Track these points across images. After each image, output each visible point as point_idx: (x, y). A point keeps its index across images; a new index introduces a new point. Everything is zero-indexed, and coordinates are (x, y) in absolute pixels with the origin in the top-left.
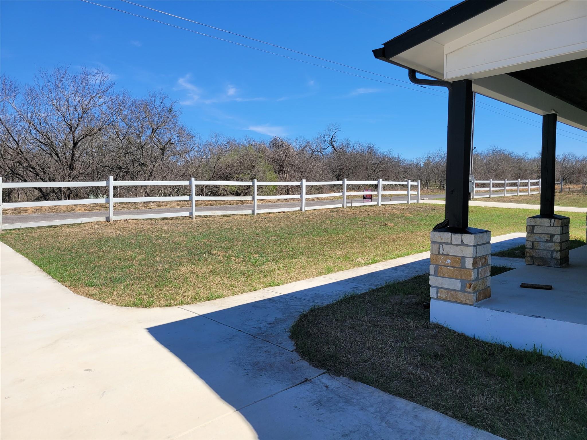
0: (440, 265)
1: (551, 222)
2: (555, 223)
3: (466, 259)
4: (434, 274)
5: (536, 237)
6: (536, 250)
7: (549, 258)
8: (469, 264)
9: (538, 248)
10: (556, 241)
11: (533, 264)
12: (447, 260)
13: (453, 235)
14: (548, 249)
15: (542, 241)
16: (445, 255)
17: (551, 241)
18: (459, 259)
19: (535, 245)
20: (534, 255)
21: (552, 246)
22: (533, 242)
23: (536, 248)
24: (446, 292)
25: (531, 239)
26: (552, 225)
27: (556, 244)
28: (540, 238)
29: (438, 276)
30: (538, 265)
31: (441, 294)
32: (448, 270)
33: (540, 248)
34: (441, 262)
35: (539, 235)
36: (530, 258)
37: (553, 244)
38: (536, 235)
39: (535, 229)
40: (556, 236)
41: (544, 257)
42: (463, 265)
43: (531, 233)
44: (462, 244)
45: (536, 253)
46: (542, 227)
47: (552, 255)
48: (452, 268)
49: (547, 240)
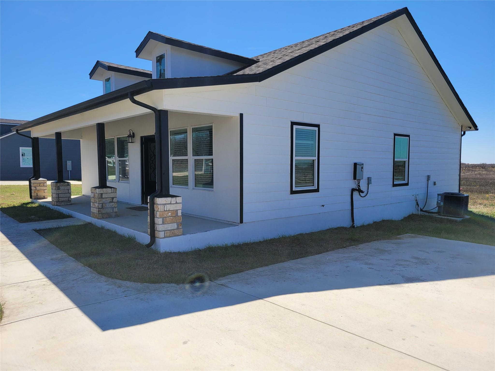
0: (165, 217)
1: (112, 190)
2: (114, 190)
3: (178, 210)
4: (162, 223)
5: (104, 200)
6: (104, 209)
7: (111, 212)
8: (180, 214)
9: (106, 207)
10: (115, 201)
11: (103, 218)
12: (169, 214)
13: (172, 199)
14: (111, 207)
15: (107, 202)
16: (167, 211)
17: (112, 202)
18: (175, 211)
19: (104, 205)
20: (104, 212)
21: (113, 205)
22: (102, 204)
23: (104, 207)
24: (169, 232)
25: (101, 202)
26: (113, 192)
27: (115, 203)
28: (106, 200)
29: (164, 224)
30: (106, 218)
31: (166, 234)
32: (170, 219)
33: (107, 207)
34: (165, 215)
35: (105, 199)
36: (101, 214)
37: (113, 203)
38: (104, 199)
39: (103, 195)
40: (115, 198)
41: (109, 212)
42: (177, 215)
43: (101, 198)
44: (176, 203)
45: (104, 210)
46: (107, 194)
47: (113, 210)
48: (172, 218)
49: (110, 201)
